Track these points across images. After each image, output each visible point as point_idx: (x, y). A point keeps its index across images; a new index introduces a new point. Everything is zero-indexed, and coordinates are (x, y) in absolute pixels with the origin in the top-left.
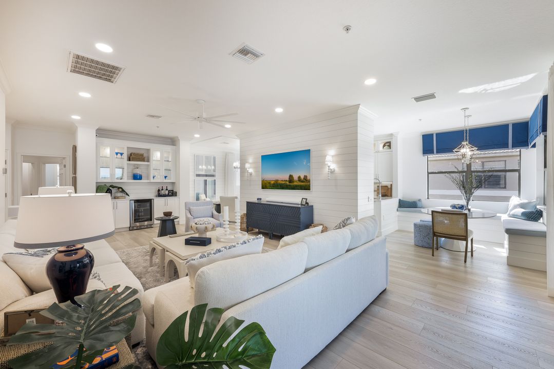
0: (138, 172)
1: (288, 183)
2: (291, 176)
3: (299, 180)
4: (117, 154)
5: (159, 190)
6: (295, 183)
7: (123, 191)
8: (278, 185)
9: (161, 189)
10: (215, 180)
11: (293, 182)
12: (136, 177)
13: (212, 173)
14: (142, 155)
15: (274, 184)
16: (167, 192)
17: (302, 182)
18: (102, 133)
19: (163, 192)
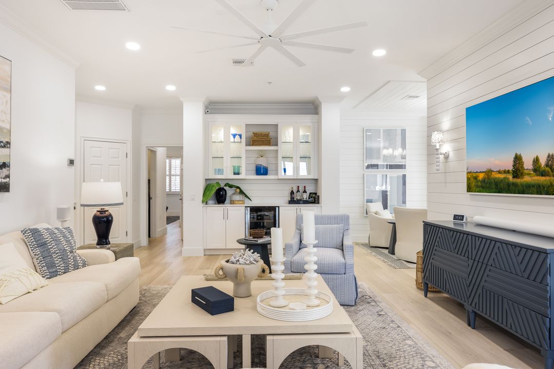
0: (262, 162)
1: (510, 177)
2: (518, 159)
3: (535, 170)
4: (234, 136)
5: (292, 193)
6: (527, 179)
7: (242, 192)
8: (490, 183)
9: (295, 190)
10: (404, 176)
11: (522, 175)
12: (261, 171)
13: (398, 161)
14: (267, 135)
15: (483, 181)
16: (306, 196)
17: (543, 174)
18: (213, 107)
19: (297, 197)
